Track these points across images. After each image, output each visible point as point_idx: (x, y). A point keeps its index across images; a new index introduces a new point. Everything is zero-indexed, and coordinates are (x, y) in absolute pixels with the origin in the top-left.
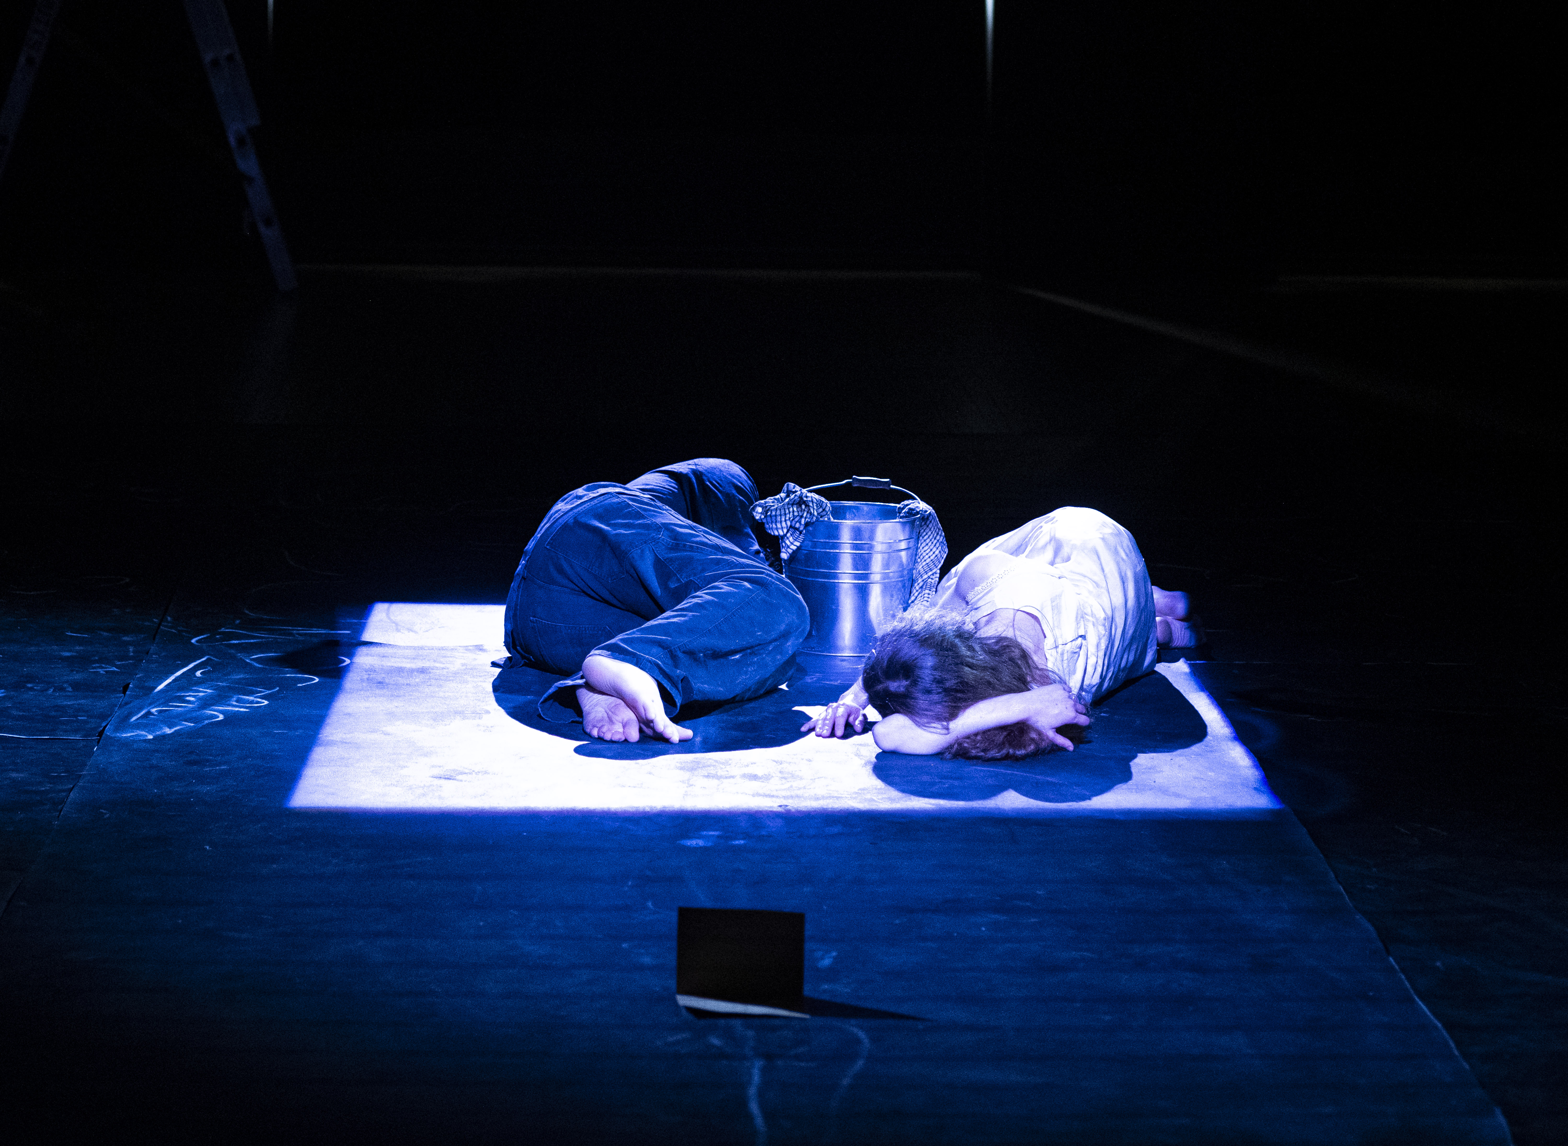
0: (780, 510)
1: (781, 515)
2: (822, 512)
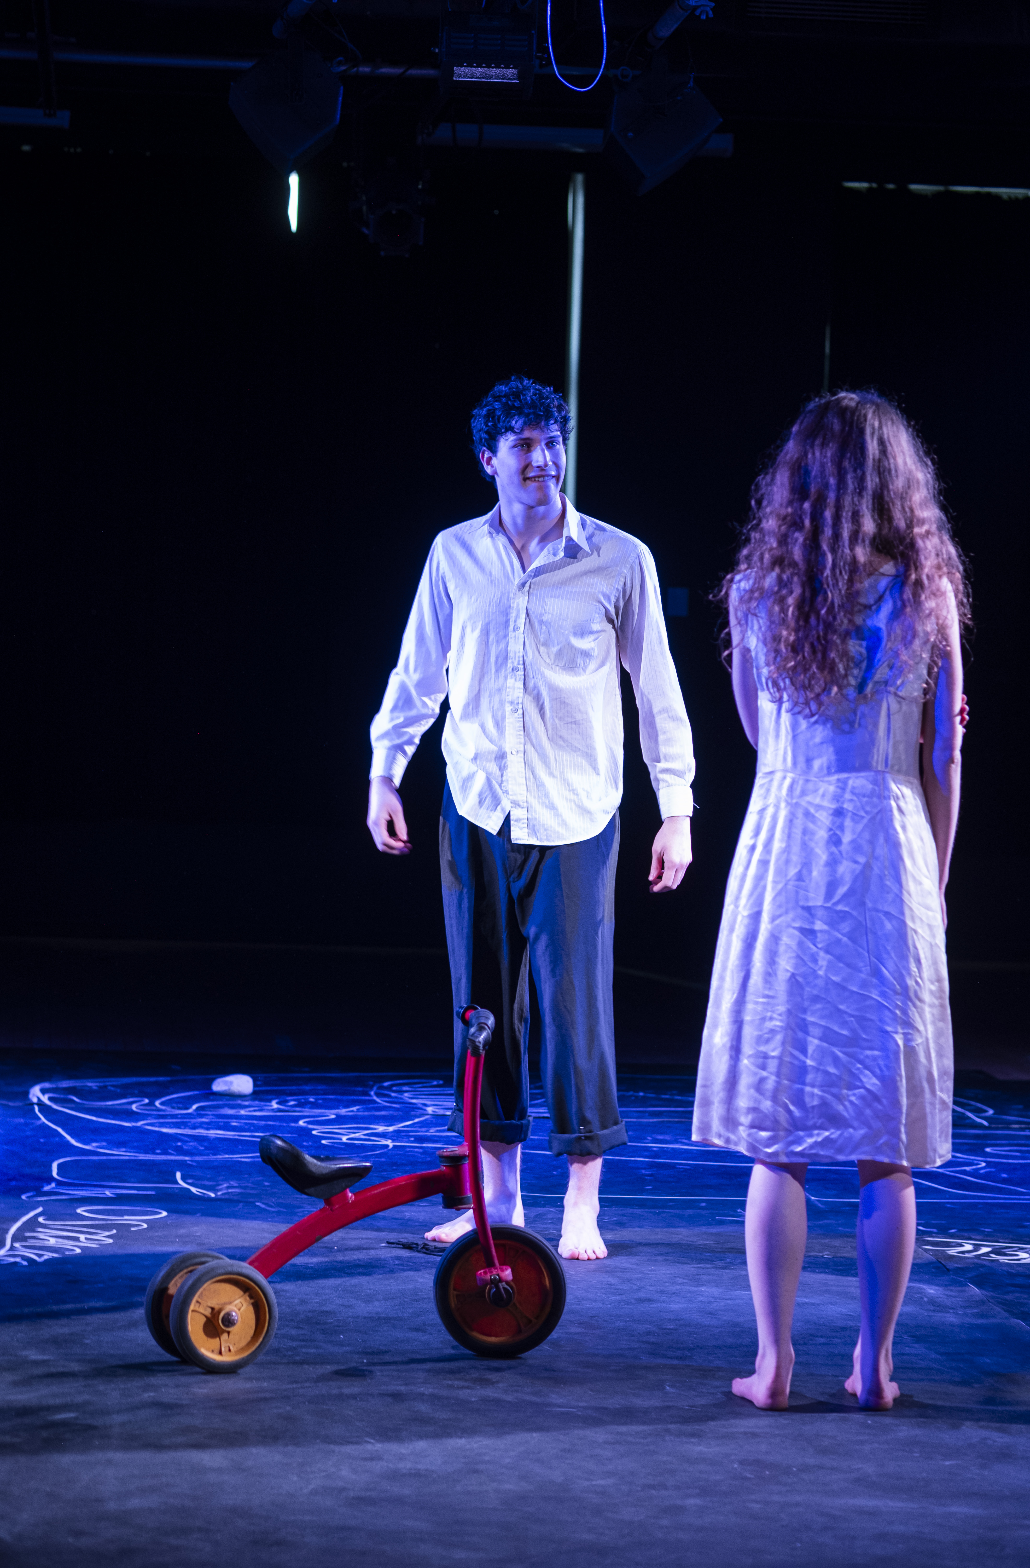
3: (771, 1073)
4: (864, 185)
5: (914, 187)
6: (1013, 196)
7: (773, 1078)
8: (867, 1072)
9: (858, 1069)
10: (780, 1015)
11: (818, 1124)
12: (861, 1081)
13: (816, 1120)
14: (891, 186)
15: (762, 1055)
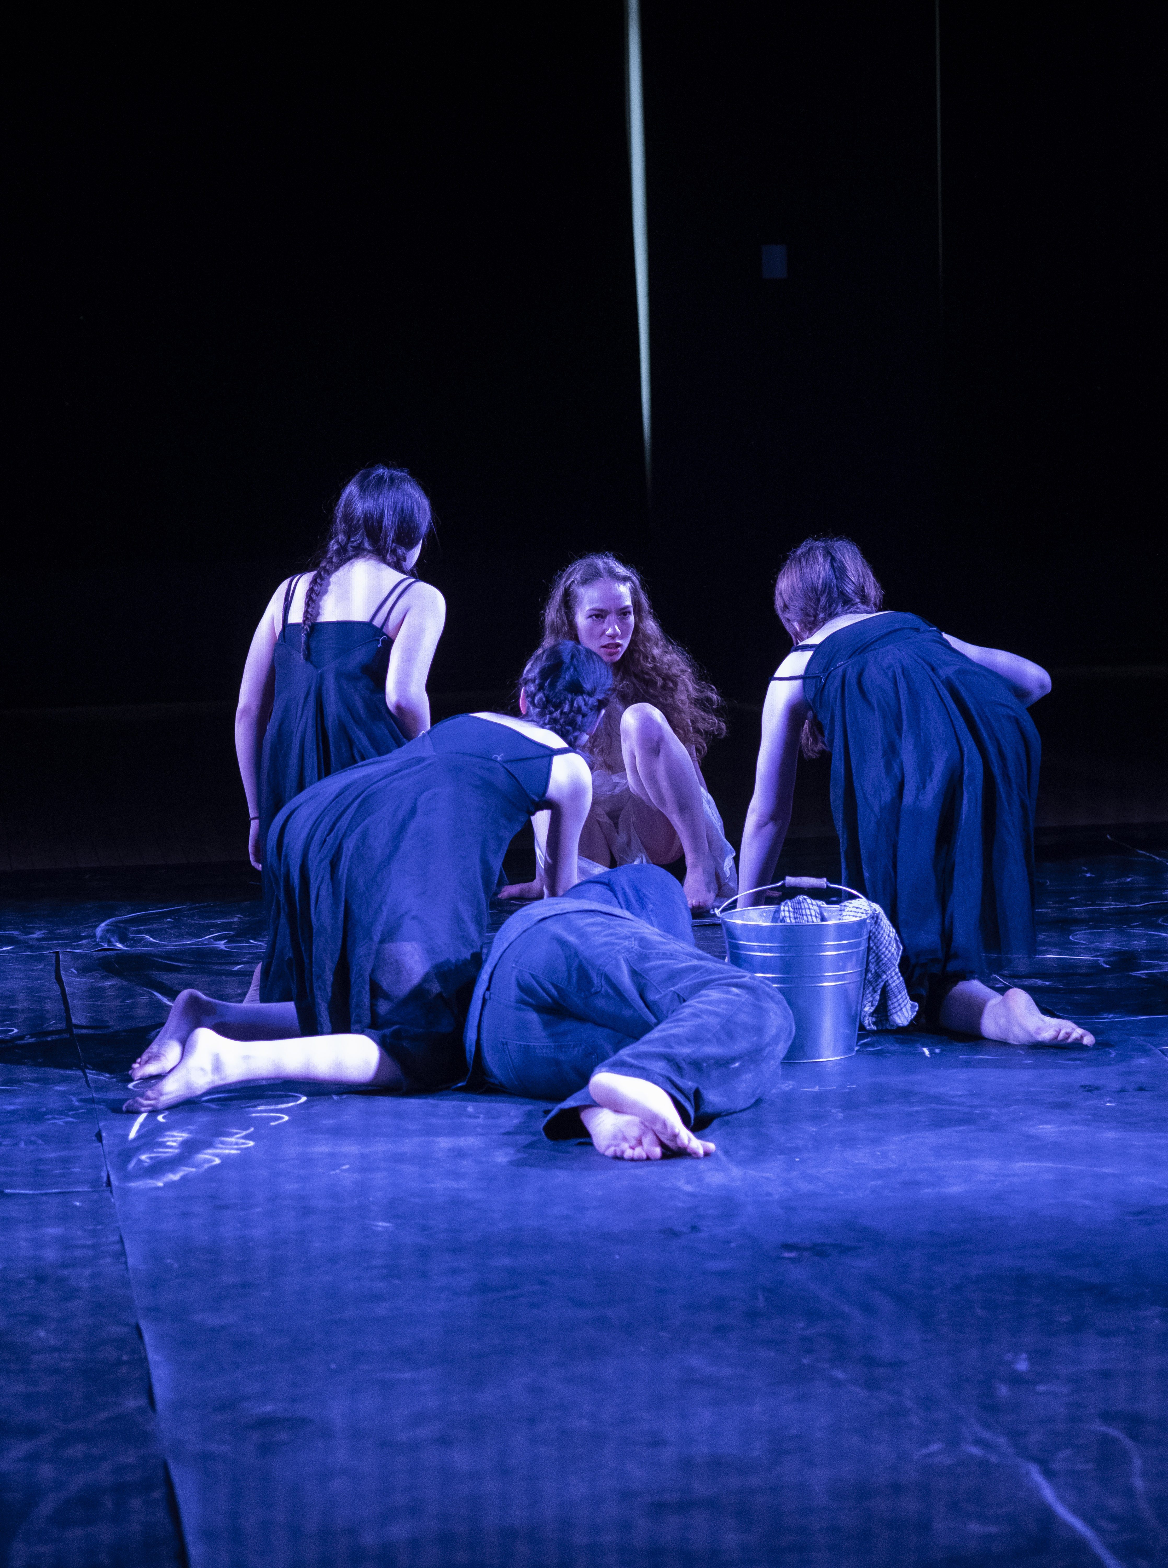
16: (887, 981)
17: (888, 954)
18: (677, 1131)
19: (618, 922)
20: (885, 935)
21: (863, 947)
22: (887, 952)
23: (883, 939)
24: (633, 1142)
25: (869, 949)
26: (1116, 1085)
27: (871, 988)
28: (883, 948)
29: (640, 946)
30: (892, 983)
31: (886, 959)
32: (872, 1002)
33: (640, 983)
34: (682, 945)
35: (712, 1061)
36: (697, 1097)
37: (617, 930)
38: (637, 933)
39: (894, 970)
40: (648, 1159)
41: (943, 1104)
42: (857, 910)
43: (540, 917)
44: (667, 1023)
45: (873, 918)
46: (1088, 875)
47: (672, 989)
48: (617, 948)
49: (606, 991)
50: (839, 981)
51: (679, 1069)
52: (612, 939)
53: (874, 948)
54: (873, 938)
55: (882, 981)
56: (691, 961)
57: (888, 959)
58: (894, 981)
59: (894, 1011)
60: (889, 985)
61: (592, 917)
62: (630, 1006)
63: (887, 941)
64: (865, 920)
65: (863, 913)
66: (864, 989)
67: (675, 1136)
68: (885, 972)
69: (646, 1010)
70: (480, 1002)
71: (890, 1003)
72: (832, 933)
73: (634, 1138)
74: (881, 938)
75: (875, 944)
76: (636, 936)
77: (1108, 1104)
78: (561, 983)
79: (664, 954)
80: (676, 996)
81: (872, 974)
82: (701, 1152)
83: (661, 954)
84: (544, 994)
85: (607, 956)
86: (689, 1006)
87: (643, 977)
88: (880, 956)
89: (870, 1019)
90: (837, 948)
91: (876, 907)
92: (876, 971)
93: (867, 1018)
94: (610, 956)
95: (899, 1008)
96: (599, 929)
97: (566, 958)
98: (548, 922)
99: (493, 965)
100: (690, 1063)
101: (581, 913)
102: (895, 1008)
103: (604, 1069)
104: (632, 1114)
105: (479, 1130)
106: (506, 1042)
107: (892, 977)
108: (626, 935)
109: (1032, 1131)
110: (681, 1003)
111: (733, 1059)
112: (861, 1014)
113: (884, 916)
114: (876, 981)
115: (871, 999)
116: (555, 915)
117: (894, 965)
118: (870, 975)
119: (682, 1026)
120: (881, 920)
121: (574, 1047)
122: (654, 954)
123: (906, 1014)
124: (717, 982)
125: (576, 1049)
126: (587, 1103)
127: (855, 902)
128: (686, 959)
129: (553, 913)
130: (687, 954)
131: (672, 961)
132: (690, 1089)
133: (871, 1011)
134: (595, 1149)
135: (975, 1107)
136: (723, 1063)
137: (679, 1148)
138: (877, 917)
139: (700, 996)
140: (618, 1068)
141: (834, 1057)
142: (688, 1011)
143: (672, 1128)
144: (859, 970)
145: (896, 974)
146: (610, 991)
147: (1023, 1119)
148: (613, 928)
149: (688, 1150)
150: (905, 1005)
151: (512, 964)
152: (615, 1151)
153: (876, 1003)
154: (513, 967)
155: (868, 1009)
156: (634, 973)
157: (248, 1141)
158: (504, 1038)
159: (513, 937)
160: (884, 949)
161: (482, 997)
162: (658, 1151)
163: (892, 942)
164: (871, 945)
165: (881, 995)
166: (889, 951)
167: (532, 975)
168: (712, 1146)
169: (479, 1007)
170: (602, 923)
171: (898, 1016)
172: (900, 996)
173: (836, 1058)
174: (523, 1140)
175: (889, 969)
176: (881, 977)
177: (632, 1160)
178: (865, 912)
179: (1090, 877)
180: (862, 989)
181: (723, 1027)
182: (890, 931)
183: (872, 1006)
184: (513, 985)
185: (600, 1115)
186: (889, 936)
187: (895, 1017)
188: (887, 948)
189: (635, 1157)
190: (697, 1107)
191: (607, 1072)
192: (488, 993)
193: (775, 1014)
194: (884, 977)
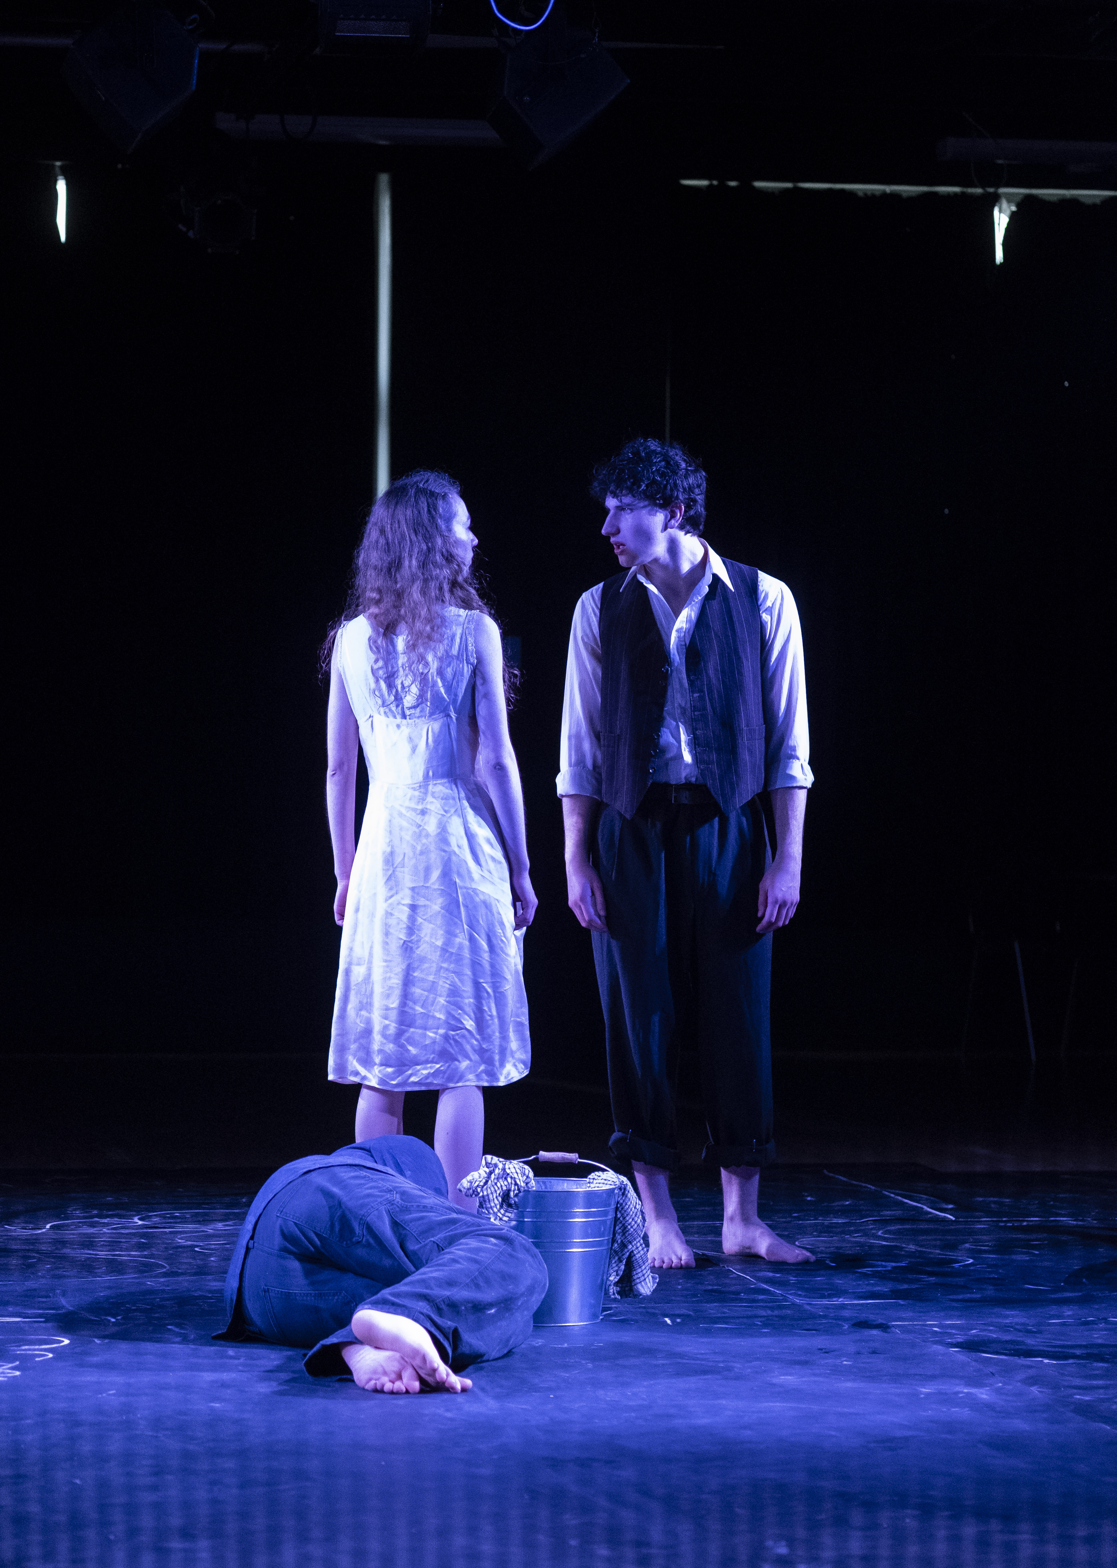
0: (490, 1188)
1: (492, 1193)
2: (526, 1179)
3: (392, 1021)
4: (704, 183)
5: (758, 184)
6: (869, 193)
7: (394, 1025)
8: (466, 1017)
9: (459, 1014)
10: (396, 974)
11: (430, 1059)
12: (462, 1023)
13: (428, 1056)
14: (733, 184)
15: (385, 1007)
16: (632, 1251)
17: (634, 1225)
18: (436, 1365)
19: (380, 1177)
20: (631, 1206)
21: (611, 1216)
22: (633, 1223)
23: (629, 1210)
24: (393, 1376)
25: (616, 1219)
26: (852, 1349)
27: (617, 1258)
28: (630, 1218)
29: (402, 1199)
30: (637, 1253)
31: (632, 1230)
32: (617, 1271)
33: (400, 1234)
34: (441, 1200)
35: (470, 1305)
36: (455, 1337)
37: (380, 1183)
38: (397, 1187)
39: (639, 1241)
40: (407, 1392)
41: (687, 1359)
42: (606, 1182)
43: (305, 1170)
44: (427, 1267)
45: (620, 1189)
46: (809, 1198)
47: (432, 1239)
48: (379, 1200)
49: (367, 1240)
50: (586, 1248)
51: (439, 1311)
52: (375, 1192)
53: (621, 1219)
54: (620, 1209)
55: (628, 1251)
56: (450, 1214)
57: (634, 1230)
58: (639, 1252)
59: (638, 1281)
60: (635, 1255)
61: (356, 1171)
62: (390, 1255)
63: (633, 1212)
64: (614, 1189)
65: (611, 1185)
66: (610, 1259)
67: (434, 1370)
68: (630, 1243)
69: (406, 1259)
70: (243, 1251)
71: (635, 1273)
72: (581, 1201)
73: (395, 1372)
74: (627, 1209)
75: (622, 1215)
76: (398, 1190)
77: (845, 1363)
78: (323, 1233)
79: (424, 1207)
80: (435, 1245)
81: (618, 1244)
82: (459, 1387)
83: (421, 1207)
84: (307, 1243)
85: (369, 1207)
86: (449, 1253)
87: (405, 1229)
88: (627, 1226)
89: (615, 1288)
90: (587, 1215)
91: (624, 1179)
92: (622, 1241)
93: (612, 1287)
94: (372, 1207)
95: (643, 1278)
96: (362, 1181)
97: (330, 1208)
98: (313, 1174)
99: (258, 1215)
100: (448, 1305)
101: (346, 1167)
102: (639, 1278)
103: (366, 1306)
104: (392, 1350)
105: (240, 1368)
106: (268, 1289)
107: (637, 1248)
108: (387, 1188)
109: (775, 1381)
110: (439, 1251)
111: (490, 1305)
112: (606, 1283)
113: (632, 1188)
114: (622, 1250)
115: (616, 1268)
116: (320, 1168)
117: (640, 1236)
118: (616, 1245)
119: (443, 1270)
120: (629, 1192)
121: (334, 1295)
122: (415, 1207)
123: (649, 1285)
124: (477, 1233)
125: (336, 1297)
126: (349, 1340)
127: (604, 1175)
128: (446, 1212)
129: (319, 1166)
130: (447, 1208)
131: (432, 1214)
132: (449, 1328)
133: (616, 1280)
134: (356, 1385)
135: (719, 1362)
136: (478, 1308)
137: (438, 1383)
138: (625, 1189)
139: (461, 1244)
140: (380, 1306)
141: (580, 1322)
142: (448, 1256)
143: (431, 1362)
144: (607, 1238)
145: (641, 1245)
146: (372, 1241)
147: (765, 1371)
148: (375, 1181)
149: (446, 1385)
150: (648, 1276)
151: (277, 1213)
152: (376, 1384)
153: (621, 1273)
154: (277, 1216)
155: (613, 1278)
156: (396, 1225)
157: (14, 1372)
158: (266, 1286)
159: (279, 1188)
160: (631, 1220)
161: (245, 1246)
162: (417, 1385)
163: (638, 1213)
164: (619, 1216)
165: (626, 1265)
166: (636, 1222)
167: (295, 1224)
168: (469, 1382)
169: (242, 1256)
170: (365, 1177)
171: (642, 1286)
172: (643, 1267)
173: (582, 1324)
174: (284, 1376)
175: (635, 1239)
176: (627, 1248)
177: (392, 1393)
178: (613, 1183)
179: (810, 1200)
180: (608, 1259)
181: (481, 1273)
182: (636, 1203)
183: (617, 1275)
184: (278, 1233)
185: (362, 1351)
186: (635, 1208)
187: (639, 1286)
188: (633, 1219)
189: (395, 1391)
190: (455, 1348)
191: (369, 1309)
192: (251, 1242)
193: (531, 1266)
194: (630, 1247)
